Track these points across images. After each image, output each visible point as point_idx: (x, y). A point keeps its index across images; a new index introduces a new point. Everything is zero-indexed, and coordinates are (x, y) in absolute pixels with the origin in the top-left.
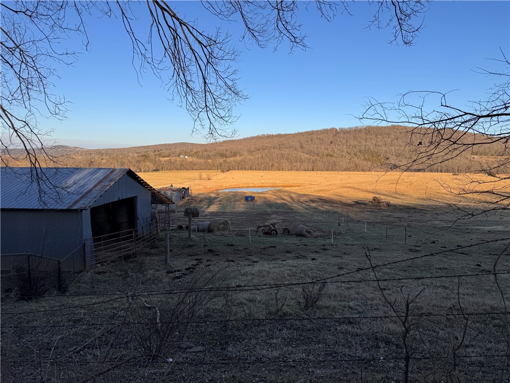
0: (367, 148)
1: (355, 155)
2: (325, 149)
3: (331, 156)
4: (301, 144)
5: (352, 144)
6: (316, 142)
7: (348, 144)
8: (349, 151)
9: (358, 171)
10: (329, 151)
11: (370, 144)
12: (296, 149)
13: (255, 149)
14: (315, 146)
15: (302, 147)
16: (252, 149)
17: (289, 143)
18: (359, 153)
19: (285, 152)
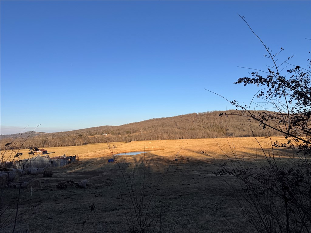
0: (215, 124)
1: (208, 128)
2: (190, 125)
3: (194, 129)
4: (176, 123)
5: (206, 122)
6: (185, 121)
7: (204, 122)
8: (204, 126)
9: (209, 138)
10: (192, 127)
11: (217, 121)
12: (172, 126)
13: (148, 128)
14: (184, 124)
15: (176, 125)
16: (146, 127)
17: (168, 123)
18: (210, 127)
19: (166, 128)
